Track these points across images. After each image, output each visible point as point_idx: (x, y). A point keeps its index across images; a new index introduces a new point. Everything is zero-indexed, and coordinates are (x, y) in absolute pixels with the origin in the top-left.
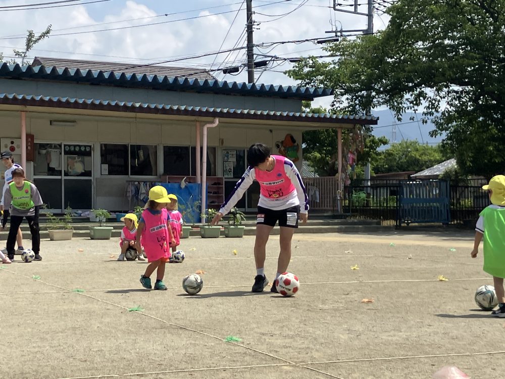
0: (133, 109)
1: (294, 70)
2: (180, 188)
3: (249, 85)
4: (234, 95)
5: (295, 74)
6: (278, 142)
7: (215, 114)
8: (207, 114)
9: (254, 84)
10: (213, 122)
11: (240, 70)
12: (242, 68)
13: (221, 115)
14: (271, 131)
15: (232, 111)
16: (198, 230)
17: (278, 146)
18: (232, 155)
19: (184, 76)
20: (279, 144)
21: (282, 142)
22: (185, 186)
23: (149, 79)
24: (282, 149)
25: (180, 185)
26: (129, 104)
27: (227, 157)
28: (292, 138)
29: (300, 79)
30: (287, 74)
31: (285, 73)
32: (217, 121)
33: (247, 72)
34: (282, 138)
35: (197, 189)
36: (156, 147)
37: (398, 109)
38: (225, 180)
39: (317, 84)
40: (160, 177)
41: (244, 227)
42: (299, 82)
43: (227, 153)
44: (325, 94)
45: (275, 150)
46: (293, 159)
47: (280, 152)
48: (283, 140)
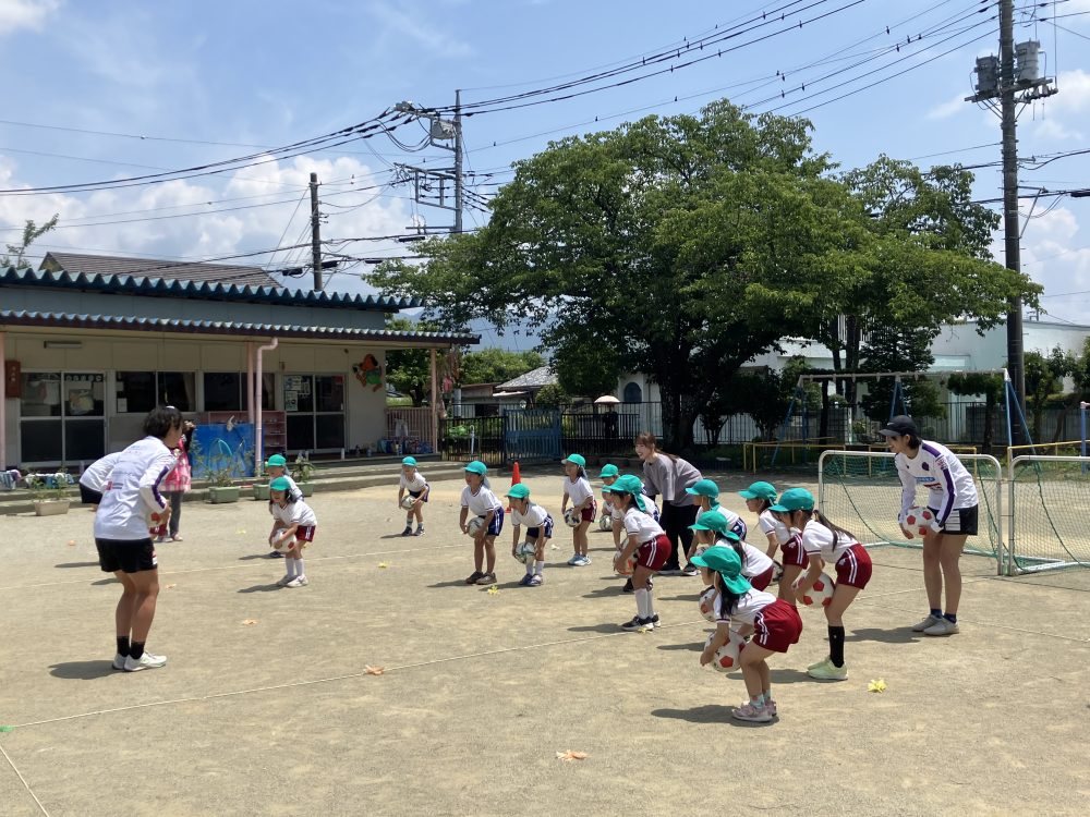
0: (158, 327)
2: (226, 429)
3: (317, 295)
4: (297, 307)
5: (376, 280)
7: (272, 333)
8: (262, 332)
9: (323, 293)
10: (270, 343)
11: (304, 272)
12: (306, 269)
13: (281, 333)
14: (346, 351)
15: (296, 328)
16: (250, 488)
17: (355, 370)
18: (297, 381)
19: (215, 280)
21: (361, 365)
22: (233, 428)
24: (361, 373)
25: (226, 426)
26: (153, 321)
27: (290, 384)
29: (382, 286)
32: (276, 341)
33: (313, 275)
35: (249, 430)
36: (193, 374)
37: (499, 322)
38: (286, 414)
39: (403, 292)
40: (200, 414)
41: (314, 482)
42: (380, 290)
43: (290, 380)
44: (413, 305)
45: (352, 377)
46: (375, 385)
47: (358, 377)
48: (362, 361)
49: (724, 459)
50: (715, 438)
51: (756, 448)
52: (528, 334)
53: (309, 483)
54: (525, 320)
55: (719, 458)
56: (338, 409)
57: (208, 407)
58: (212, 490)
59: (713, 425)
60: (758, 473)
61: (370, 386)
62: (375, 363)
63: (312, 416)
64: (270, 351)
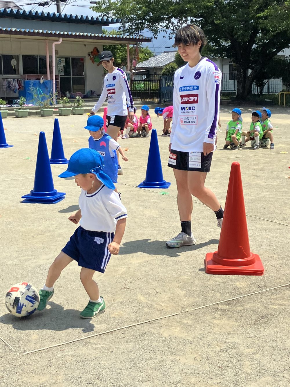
0: (11, 32)
1: (97, 6)
2: (40, 83)
3: (57, 14)
4: (63, 22)
5: (97, 9)
6: (89, 52)
7: (59, 36)
8: (55, 35)
9: (60, 14)
10: (58, 41)
11: (49, 4)
12: (51, 3)
13: (63, 36)
14: (85, 45)
15: (70, 33)
16: (57, 110)
17: (89, 55)
18: (63, 60)
20: (90, 54)
21: (92, 53)
22: (43, 82)
23: (14, 12)
24: (92, 57)
25: (40, 81)
26: (9, 29)
27: (60, 62)
28: (97, 50)
29: (101, 12)
30: (92, 9)
31: (90, 8)
32: (61, 39)
33: (56, 6)
34: (92, 50)
35: (50, 83)
36: (18, 56)
37: (155, 31)
38: (60, 77)
39: (112, 16)
40: (21, 76)
41: (85, 108)
42: (100, 14)
43: (60, 59)
44: (117, 22)
45: (88, 58)
46: (98, 63)
47: (91, 59)
48: (92, 51)
49: (269, 100)
50: (261, 91)
51: (286, 94)
52: (170, 38)
53: (82, 108)
54: (169, 31)
55: (266, 100)
56: (82, 74)
57: (25, 72)
58: (41, 110)
59: (261, 85)
60: (286, 107)
61: (96, 63)
62: (98, 52)
63: (70, 78)
64: (58, 44)
